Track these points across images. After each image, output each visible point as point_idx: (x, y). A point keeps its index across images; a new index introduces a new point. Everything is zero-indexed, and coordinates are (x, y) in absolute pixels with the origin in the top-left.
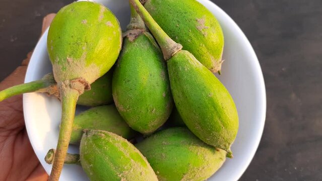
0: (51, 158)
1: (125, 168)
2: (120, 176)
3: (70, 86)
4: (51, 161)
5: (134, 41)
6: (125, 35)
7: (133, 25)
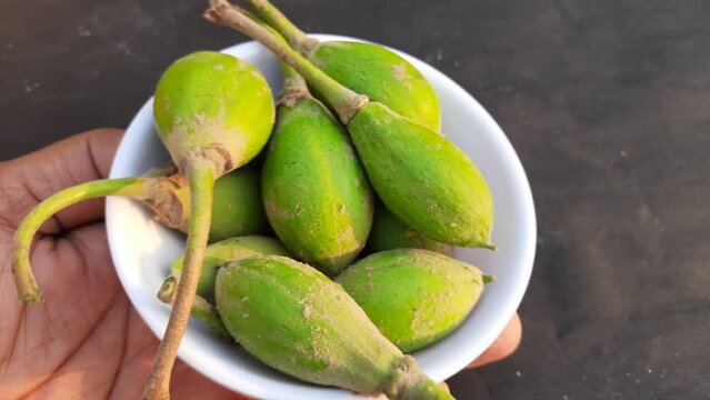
0: (170, 290)
1: (310, 289)
2: (302, 302)
3: (203, 154)
4: (171, 295)
5: (296, 105)
6: (280, 102)
7: (290, 88)
